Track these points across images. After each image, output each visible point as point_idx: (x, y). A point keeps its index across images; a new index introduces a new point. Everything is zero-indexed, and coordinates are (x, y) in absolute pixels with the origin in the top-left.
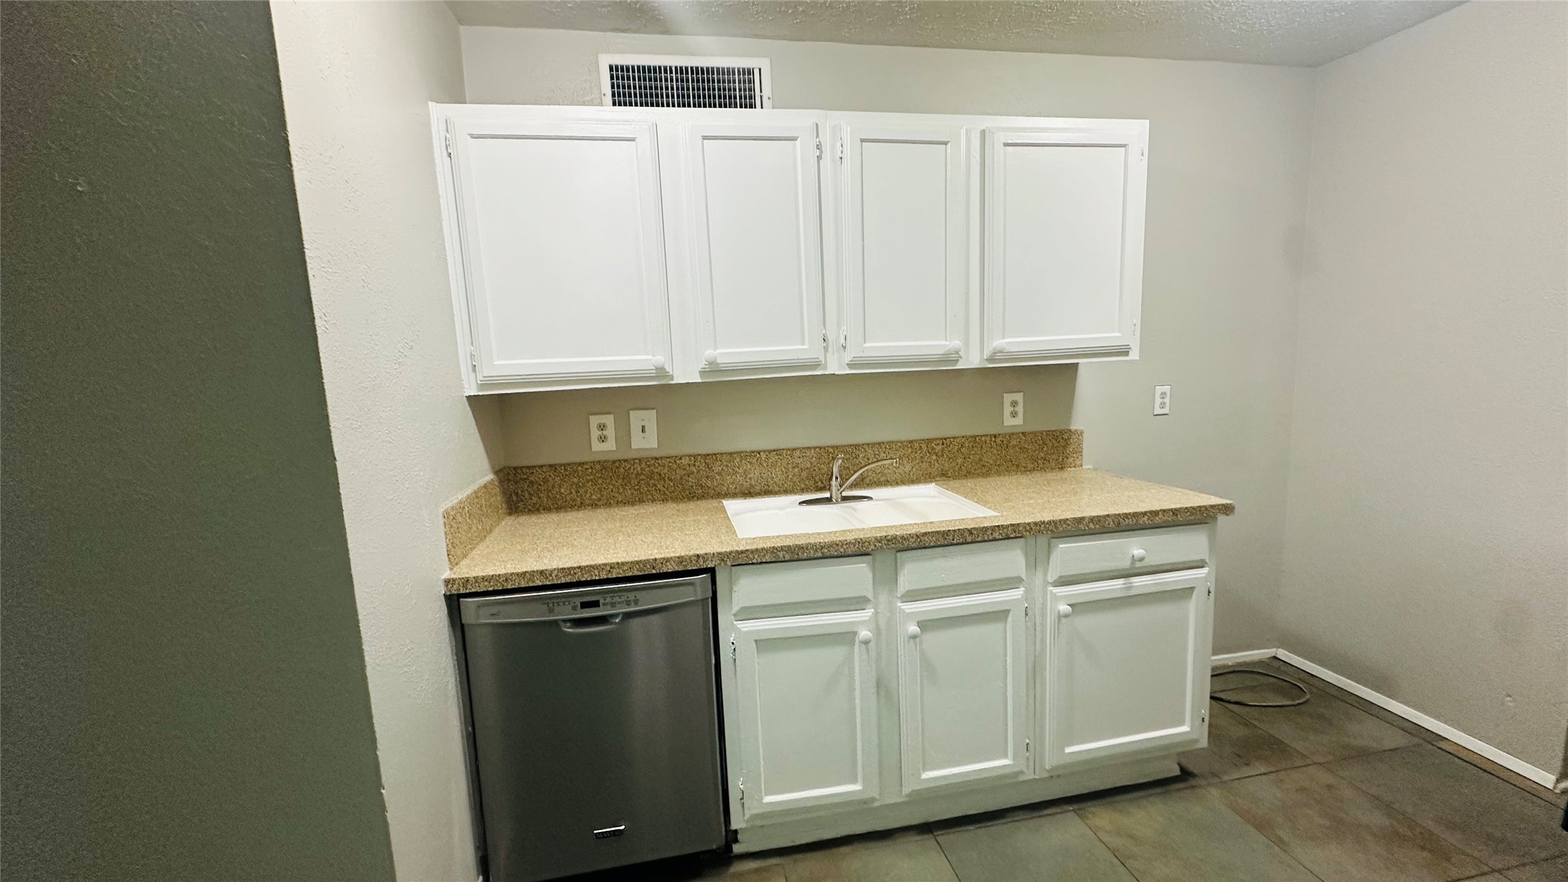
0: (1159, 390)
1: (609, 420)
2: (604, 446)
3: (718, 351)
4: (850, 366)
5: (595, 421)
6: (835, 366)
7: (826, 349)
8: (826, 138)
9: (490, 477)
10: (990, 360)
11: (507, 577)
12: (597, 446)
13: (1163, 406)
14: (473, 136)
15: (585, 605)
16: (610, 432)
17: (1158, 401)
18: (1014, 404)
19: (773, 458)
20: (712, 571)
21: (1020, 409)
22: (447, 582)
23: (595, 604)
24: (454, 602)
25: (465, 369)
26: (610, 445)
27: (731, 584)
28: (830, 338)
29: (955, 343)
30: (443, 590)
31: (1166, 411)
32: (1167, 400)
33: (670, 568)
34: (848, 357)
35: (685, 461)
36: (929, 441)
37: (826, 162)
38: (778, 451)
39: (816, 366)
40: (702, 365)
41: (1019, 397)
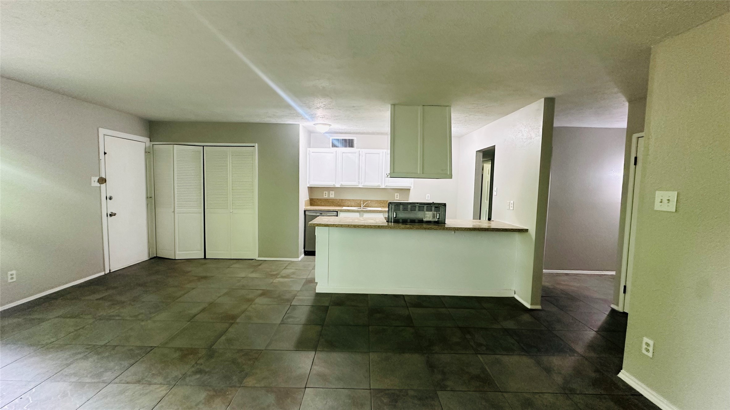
0: (427, 195)
1: (327, 192)
2: (326, 196)
3: (343, 183)
4: (363, 186)
5: (324, 192)
6: (360, 186)
7: (359, 183)
8: (361, 153)
9: (309, 199)
10: (386, 187)
11: (311, 209)
12: (324, 196)
13: (428, 198)
14: (312, 152)
15: (320, 214)
16: (327, 194)
17: (427, 197)
18: (397, 195)
19: (353, 201)
20: (337, 212)
21: (398, 196)
22: (304, 209)
23: (322, 214)
24: (305, 211)
25: (308, 183)
26: (327, 196)
27: (340, 214)
28: (360, 182)
29: (379, 184)
30: (304, 210)
31: (429, 199)
32: (429, 197)
33: (332, 210)
34: (362, 185)
35: (338, 200)
36: (381, 201)
37: (360, 156)
38: (353, 200)
39: (358, 186)
40: (340, 184)
41: (398, 194)
